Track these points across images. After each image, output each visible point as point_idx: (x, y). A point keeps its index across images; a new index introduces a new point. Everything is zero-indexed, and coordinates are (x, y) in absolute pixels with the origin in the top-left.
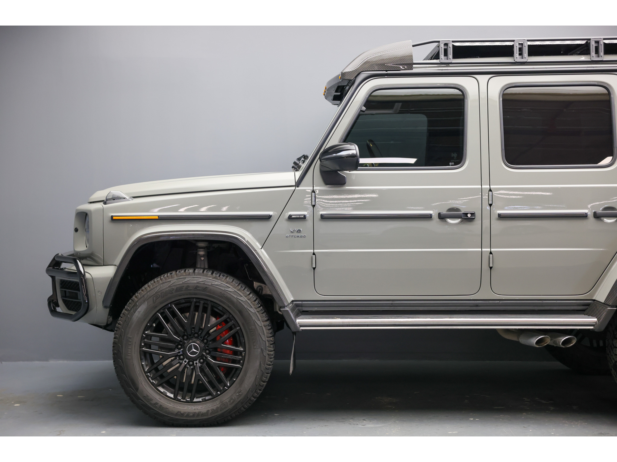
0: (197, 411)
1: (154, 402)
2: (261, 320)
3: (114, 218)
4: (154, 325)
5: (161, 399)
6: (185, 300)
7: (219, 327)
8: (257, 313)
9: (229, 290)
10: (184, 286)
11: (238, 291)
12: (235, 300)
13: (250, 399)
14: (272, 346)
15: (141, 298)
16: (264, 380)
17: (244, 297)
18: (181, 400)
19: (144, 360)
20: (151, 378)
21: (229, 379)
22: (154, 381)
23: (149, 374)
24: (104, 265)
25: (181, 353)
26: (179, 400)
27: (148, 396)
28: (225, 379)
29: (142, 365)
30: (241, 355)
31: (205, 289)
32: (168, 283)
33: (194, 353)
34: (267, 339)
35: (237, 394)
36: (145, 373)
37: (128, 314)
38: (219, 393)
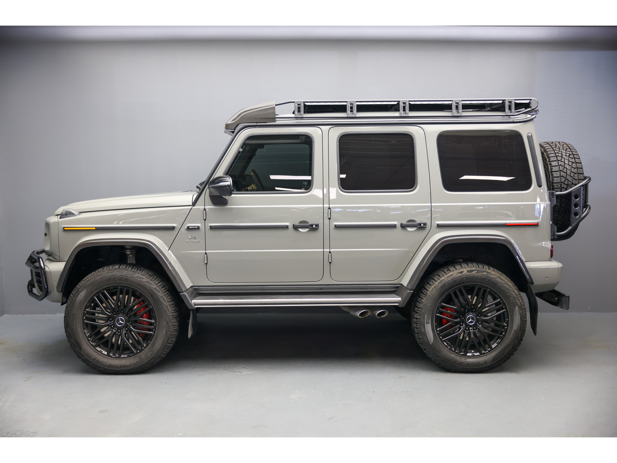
0: (123, 364)
1: (92, 358)
2: (167, 301)
3: (65, 229)
4: (92, 305)
5: (98, 356)
6: (113, 287)
7: (139, 306)
8: (163, 296)
9: (144, 280)
10: (111, 278)
11: (150, 281)
12: (148, 288)
13: (160, 355)
14: (175, 319)
15: (82, 286)
16: (170, 343)
17: (154, 285)
18: (113, 356)
19: (86, 328)
20: (91, 341)
21: (146, 341)
22: (93, 343)
23: (89, 338)
24: (60, 262)
25: (112, 324)
26: (111, 357)
27: (88, 354)
28: (142, 342)
29: (85, 332)
30: (153, 325)
31: (127, 280)
32: (100, 276)
33: (120, 324)
34: (171, 314)
35: (151, 353)
36: (87, 338)
37: (73, 297)
38: (138, 351)
